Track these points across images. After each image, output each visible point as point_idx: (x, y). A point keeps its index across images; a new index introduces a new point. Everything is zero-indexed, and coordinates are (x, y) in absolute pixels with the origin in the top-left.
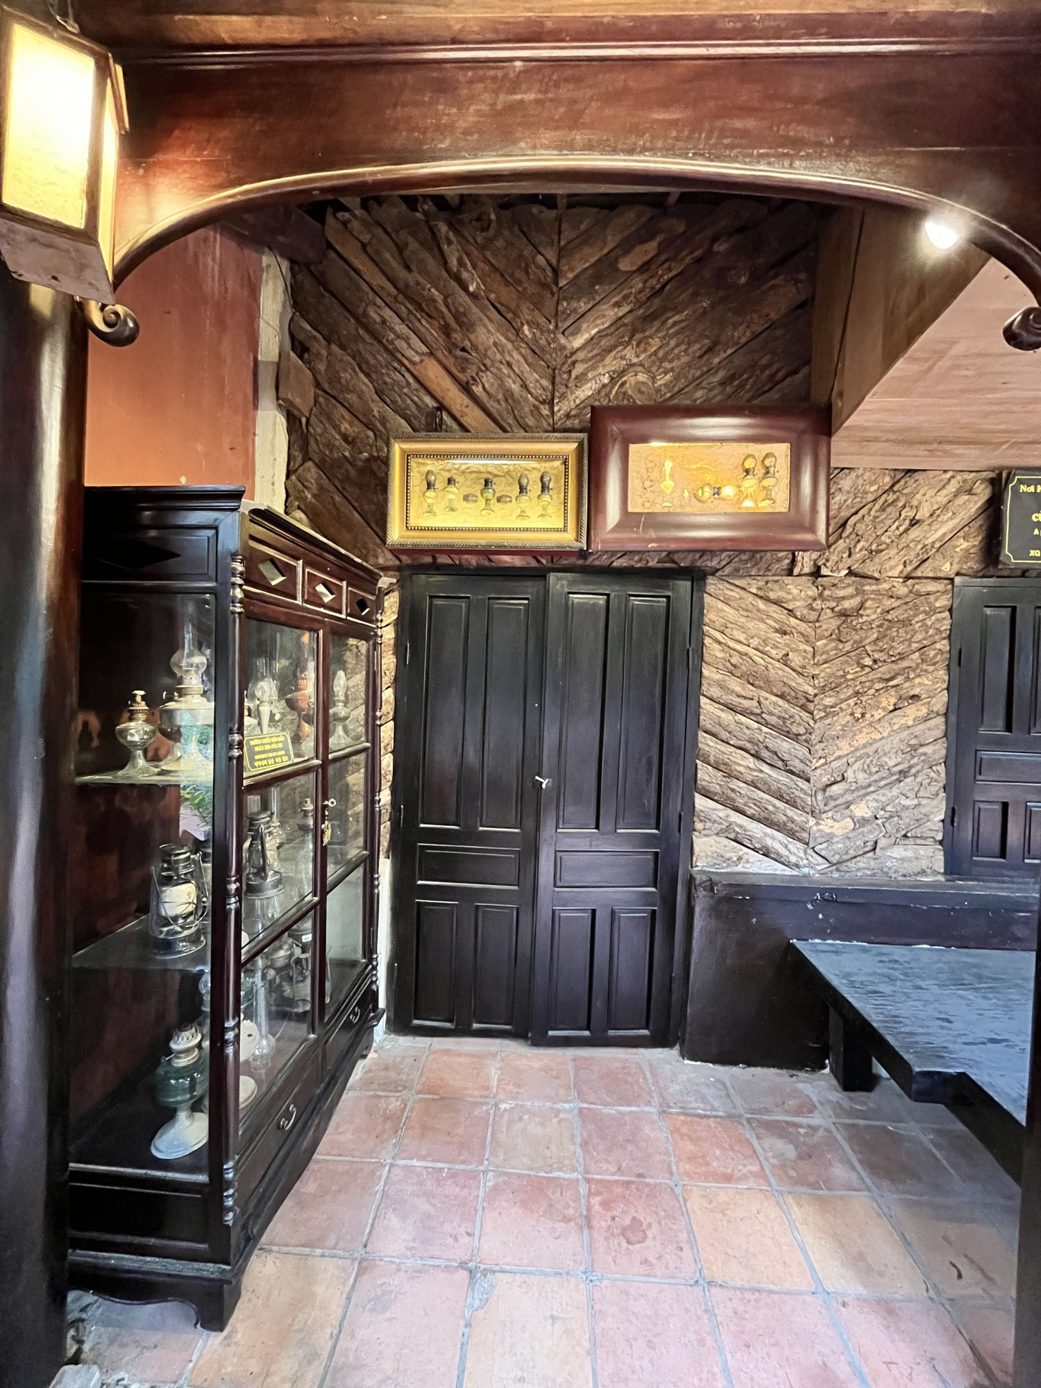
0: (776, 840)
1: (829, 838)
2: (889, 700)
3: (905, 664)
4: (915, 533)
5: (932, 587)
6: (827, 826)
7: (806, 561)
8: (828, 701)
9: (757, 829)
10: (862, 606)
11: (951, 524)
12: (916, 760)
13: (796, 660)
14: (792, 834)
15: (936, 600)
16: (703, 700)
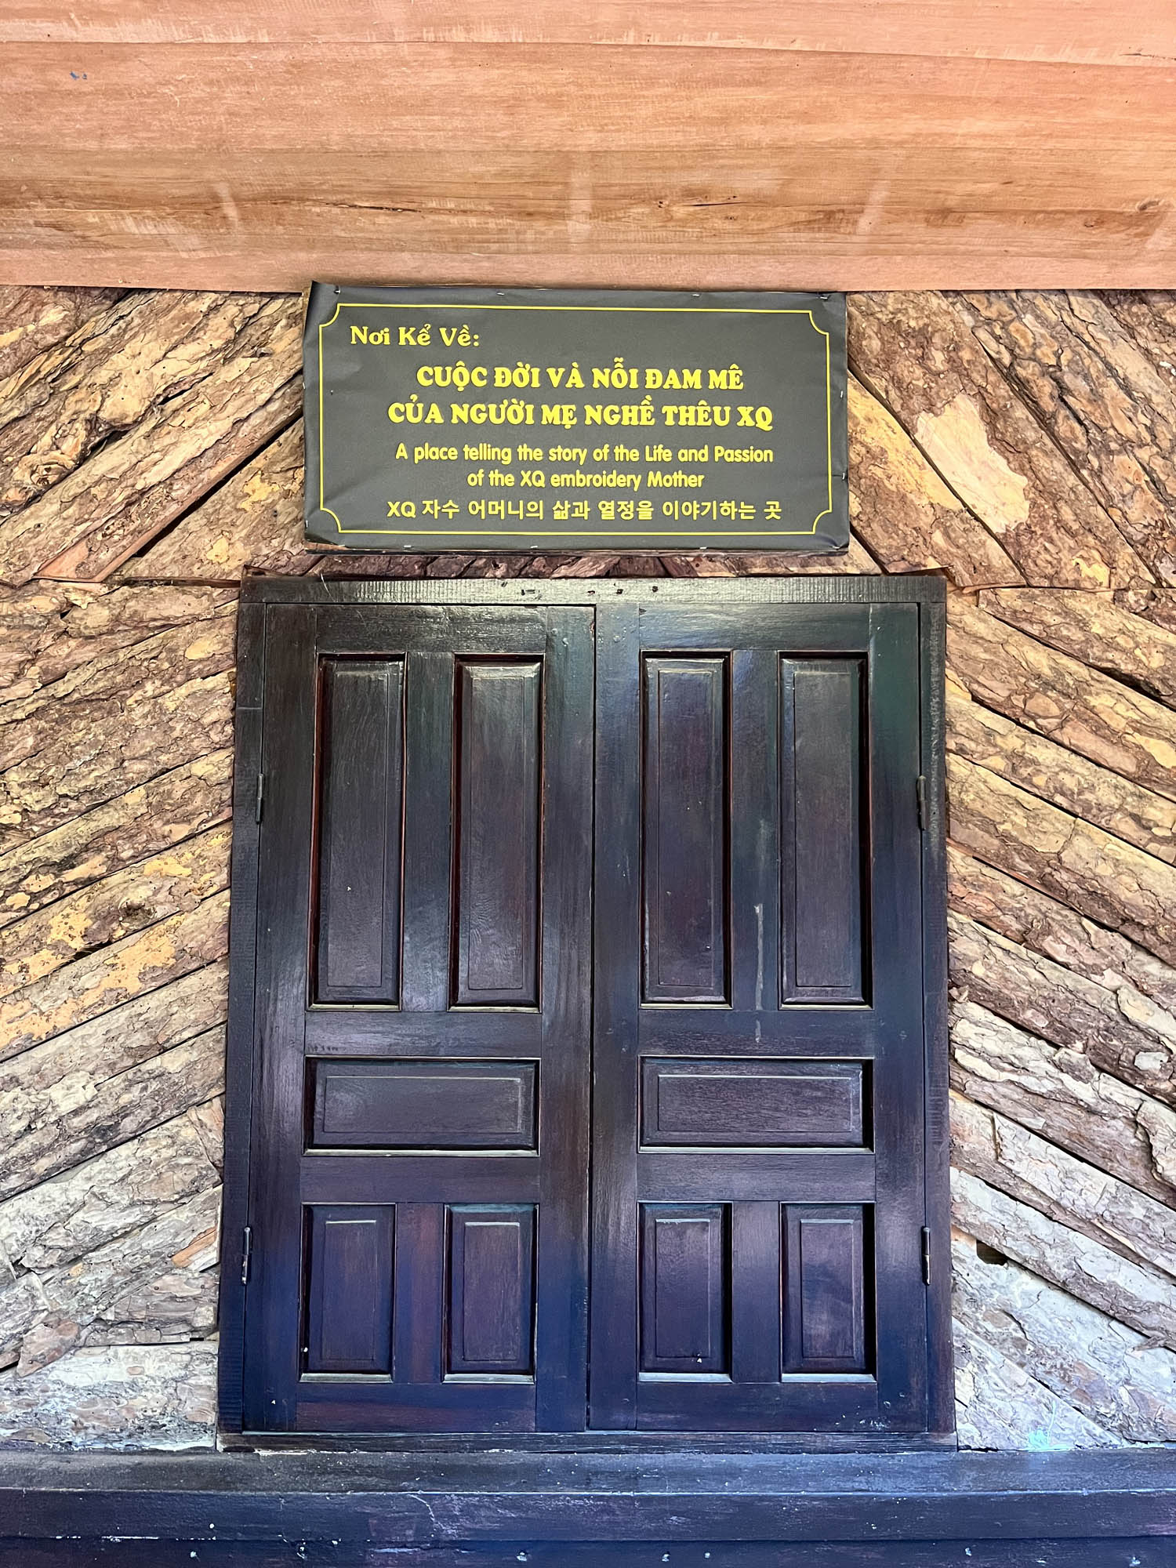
2: (69, 924)
3: (105, 819)
4: (109, 461)
11: (210, 434)
12: (135, 1092)
15: (189, 643)
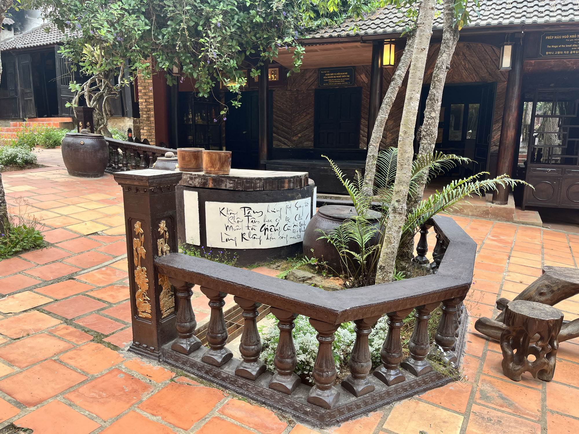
0: (286, 141)
1: (295, 141)
2: (304, 114)
3: (307, 107)
4: (306, 81)
5: (310, 91)
6: (295, 138)
7: (289, 88)
8: (294, 114)
9: (283, 139)
10: (298, 96)
11: (312, 79)
13: (288, 107)
14: (289, 140)
15: (311, 94)
16: (274, 115)
